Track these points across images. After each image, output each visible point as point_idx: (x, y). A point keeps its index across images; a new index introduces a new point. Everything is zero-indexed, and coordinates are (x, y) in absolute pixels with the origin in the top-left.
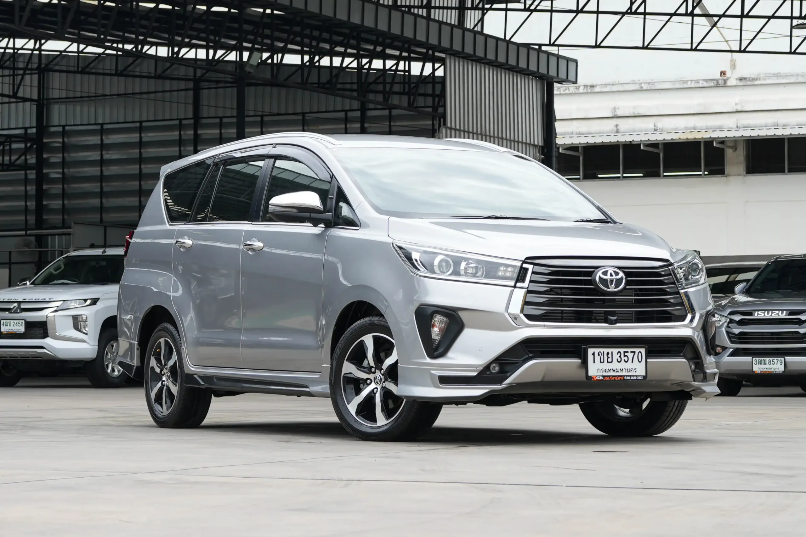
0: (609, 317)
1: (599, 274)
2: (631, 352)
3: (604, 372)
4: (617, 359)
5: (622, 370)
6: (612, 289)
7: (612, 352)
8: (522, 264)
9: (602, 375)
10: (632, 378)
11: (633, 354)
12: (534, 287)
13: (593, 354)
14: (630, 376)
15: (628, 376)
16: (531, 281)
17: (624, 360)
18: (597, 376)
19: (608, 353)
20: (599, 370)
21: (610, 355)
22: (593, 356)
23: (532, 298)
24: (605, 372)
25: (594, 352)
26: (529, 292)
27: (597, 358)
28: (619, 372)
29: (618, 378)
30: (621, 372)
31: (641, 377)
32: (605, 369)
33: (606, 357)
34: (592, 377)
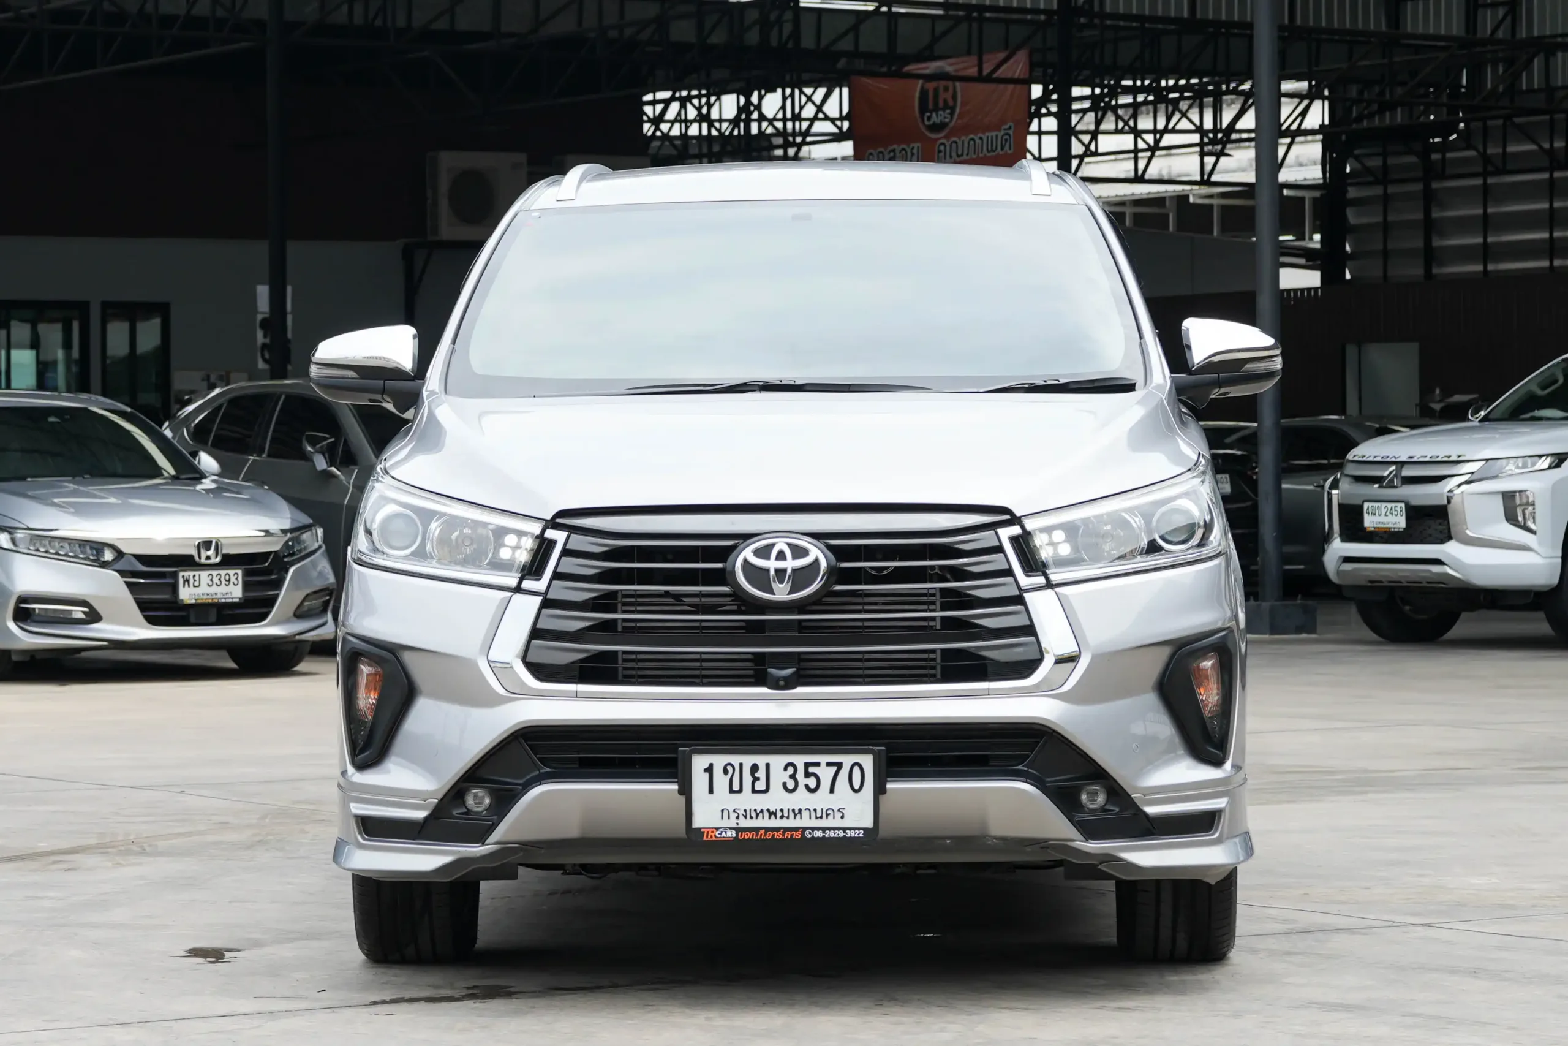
1: (747, 553)
2: (829, 764)
3: (741, 817)
4: (784, 784)
5: (797, 813)
6: (781, 593)
7: (768, 765)
8: (543, 531)
9: (735, 826)
10: (831, 834)
11: (834, 769)
12: (563, 591)
13: (709, 770)
14: (824, 829)
15: (818, 829)
16: (557, 576)
17: (807, 786)
18: (717, 829)
19: (755, 768)
20: (726, 813)
21: (761, 774)
22: (707, 775)
23: (554, 621)
24: (745, 817)
25: (711, 765)
26: (547, 603)
27: (721, 781)
28: (788, 818)
29: (783, 835)
30: (795, 818)
31: (857, 831)
32: (745, 811)
33: (748, 779)
34: (702, 830)
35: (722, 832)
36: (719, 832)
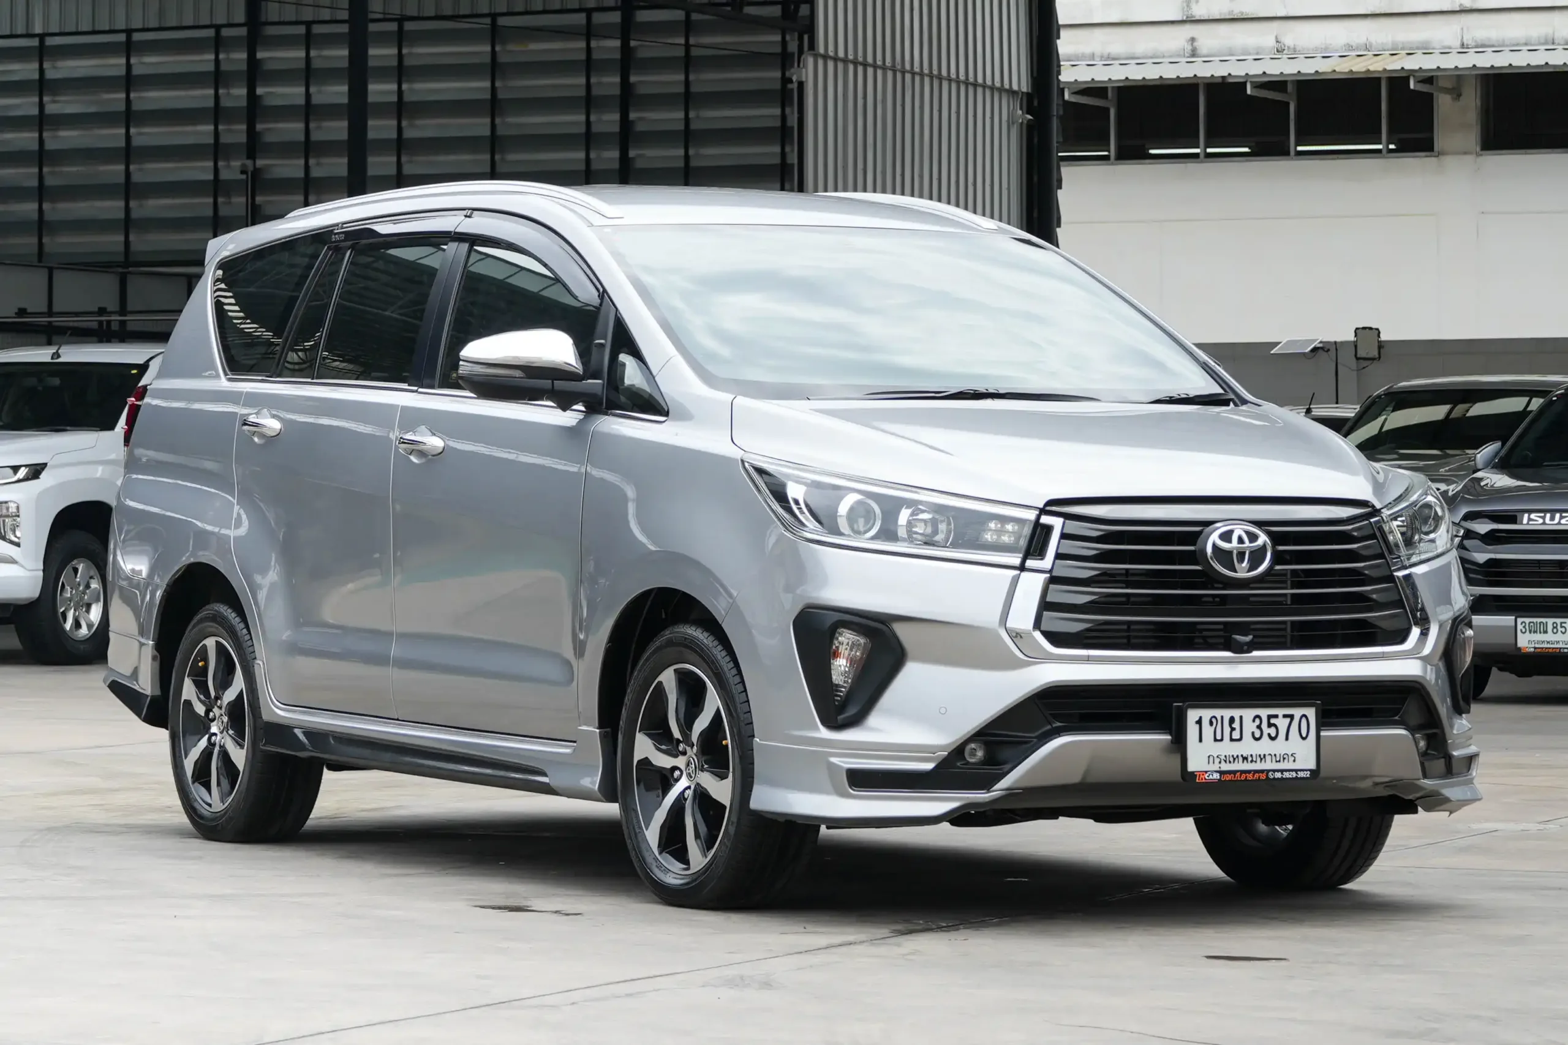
0: (1234, 636)
1: (1214, 538)
2: (1285, 716)
3: (1223, 762)
4: (1253, 733)
5: (1263, 758)
6: (1242, 571)
7: (1241, 717)
8: (1038, 517)
9: (1218, 769)
10: (1287, 775)
11: (1288, 720)
12: (1069, 569)
13: (1199, 722)
14: (1282, 771)
15: (1278, 771)
16: (1059, 556)
17: (1269, 735)
18: (1206, 772)
19: (1232, 720)
20: (1211, 759)
21: (1236, 725)
22: (1198, 726)
23: (1060, 595)
24: (1226, 761)
25: (1201, 718)
26: (1054, 580)
28: (1256, 762)
29: (1253, 776)
30: (1261, 761)
31: (1305, 772)
32: (1226, 756)
33: (1227, 729)
34: (1196, 773)
35: (1210, 775)
36: (1208, 775)
